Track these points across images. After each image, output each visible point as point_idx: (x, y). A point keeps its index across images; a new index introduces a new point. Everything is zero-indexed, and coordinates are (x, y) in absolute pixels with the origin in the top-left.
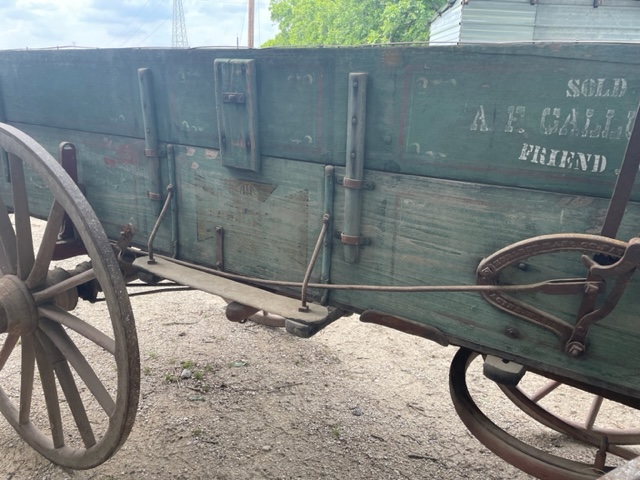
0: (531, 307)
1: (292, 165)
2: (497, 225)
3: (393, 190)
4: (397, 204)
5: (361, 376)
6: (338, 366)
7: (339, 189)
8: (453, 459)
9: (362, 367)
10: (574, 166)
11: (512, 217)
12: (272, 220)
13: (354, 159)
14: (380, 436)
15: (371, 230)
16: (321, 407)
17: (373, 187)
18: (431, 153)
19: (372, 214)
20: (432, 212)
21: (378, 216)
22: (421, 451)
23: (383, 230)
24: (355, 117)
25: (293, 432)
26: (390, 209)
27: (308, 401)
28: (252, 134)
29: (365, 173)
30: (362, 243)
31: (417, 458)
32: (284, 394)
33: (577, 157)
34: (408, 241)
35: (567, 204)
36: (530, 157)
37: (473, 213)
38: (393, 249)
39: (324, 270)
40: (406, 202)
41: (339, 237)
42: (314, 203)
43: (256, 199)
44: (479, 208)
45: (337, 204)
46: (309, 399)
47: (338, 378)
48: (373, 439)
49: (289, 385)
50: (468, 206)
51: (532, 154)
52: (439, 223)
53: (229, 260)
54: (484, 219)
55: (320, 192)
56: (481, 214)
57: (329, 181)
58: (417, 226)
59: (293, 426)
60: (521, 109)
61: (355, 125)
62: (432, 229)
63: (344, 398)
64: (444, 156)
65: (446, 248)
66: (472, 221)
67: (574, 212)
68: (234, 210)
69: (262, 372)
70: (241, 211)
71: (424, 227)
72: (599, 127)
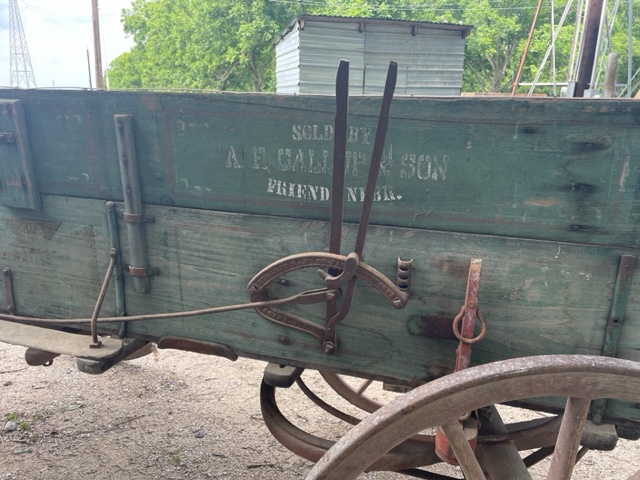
0: (295, 316)
1: (73, 202)
2: (260, 249)
3: (171, 222)
4: (177, 235)
5: (207, 397)
6: (184, 392)
7: (122, 223)
8: (289, 461)
9: (209, 388)
10: (307, 197)
11: (271, 241)
12: (61, 258)
13: (130, 195)
14: (222, 453)
15: (157, 261)
16: (163, 436)
17: (153, 221)
18: (197, 187)
19: (156, 246)
20: (206, 240)
21: (162, 247)
22: (259, 460)
23: (168, 259)
24: (124, 155)
25: (130, 468)
26: (171, 239)
27: (150, 433)
28: (26, 173)
29: (143, 208)
30: (150, 274)
31: (256, 466)
32: (123, 430)
33: (308, 189)
34: (191, 268)
35: (308, 228)
36: (275, 190)
37: (239, 239)
38: (180, 277)
39: (118, 303)
40: (184, 232)
41: (128, 270)
42: (100, 238)
43: (41, 237)
44: (245, 235)
45: (123, 238)
46: (151, 430)
47: (184, 403)
48: (214, 458)
49: (130, 420)
50: (236, 234)
51: (276, 187)
52: (214, 250)
53: (21, 302)
54: (249, 244)
55: (104, 228)
56: (247, 240)
57: (111, 216)
58: (197, 254)
59: (131, 462)
60: (262, 149)
61: (126, 163)
62: (210, 256)
63: (188, 423)
64: (209, 190)
65: (223, 272)
66: (241, 246)
67: (313, 234)
68: (20, 250)
69: (100, 411)
70: (27, 250)
71: (202, 255)
72: (319, 164)
